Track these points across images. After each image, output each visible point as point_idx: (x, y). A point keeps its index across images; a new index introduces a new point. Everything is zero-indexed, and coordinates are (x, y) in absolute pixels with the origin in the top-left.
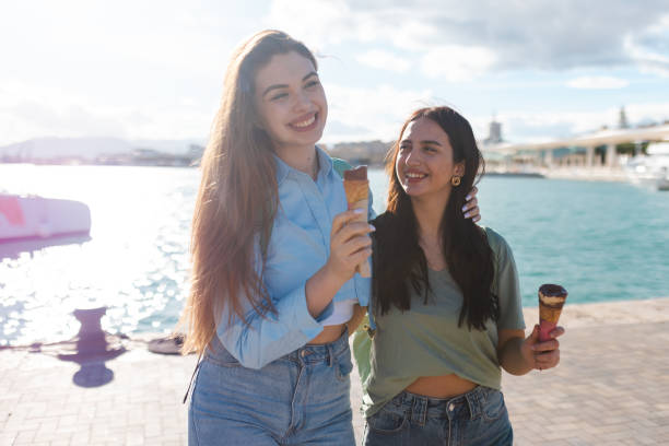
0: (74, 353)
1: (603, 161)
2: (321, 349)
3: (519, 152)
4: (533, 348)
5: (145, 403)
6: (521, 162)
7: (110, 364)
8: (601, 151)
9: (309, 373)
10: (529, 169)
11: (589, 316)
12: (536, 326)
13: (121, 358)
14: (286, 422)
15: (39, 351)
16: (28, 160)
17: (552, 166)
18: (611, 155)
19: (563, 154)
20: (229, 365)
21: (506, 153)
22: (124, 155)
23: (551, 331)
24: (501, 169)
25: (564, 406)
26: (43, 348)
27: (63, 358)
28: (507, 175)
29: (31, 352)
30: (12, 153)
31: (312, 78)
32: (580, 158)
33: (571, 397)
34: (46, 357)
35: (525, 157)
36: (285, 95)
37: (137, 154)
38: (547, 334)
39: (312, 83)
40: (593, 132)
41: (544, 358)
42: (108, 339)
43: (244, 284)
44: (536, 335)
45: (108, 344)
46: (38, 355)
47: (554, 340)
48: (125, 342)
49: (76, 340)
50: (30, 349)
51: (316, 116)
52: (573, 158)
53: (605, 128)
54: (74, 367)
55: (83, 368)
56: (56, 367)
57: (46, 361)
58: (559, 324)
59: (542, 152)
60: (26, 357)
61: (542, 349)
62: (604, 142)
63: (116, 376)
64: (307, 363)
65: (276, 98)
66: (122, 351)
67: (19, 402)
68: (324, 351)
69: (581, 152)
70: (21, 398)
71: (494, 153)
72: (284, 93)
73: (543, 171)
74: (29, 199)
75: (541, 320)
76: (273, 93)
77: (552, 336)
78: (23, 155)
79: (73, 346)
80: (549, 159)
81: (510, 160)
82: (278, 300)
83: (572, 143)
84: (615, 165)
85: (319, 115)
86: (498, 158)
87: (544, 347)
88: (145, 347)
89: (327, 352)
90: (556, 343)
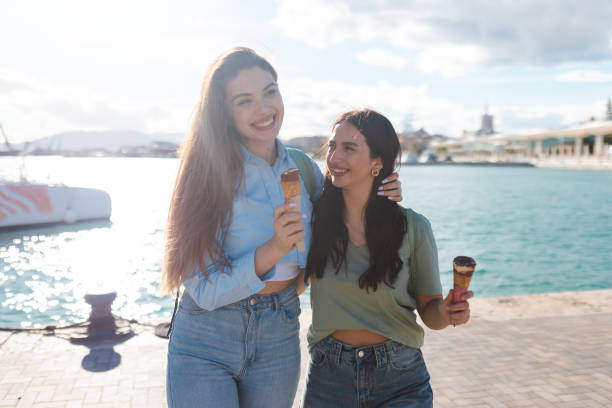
0: (85, 336)
1: (591, 151)
2: (267, 298)
3: (510, 142)
4: (448, 308)
5: (149, 388)
6: (512, 152)
7: (118, 349)
8: (589, 142)
9: (258, 318)
10: (520, 159)
11: (585, 304)
12: (451, 290)
13: (128, 343)
14: (241, 357)
15: (53, 334)
16: (58, 153)
17: (541, 155)
18: (598, 145)
19: (552, 144)
20: (196, 313)
21: (497, 144)
22: (143, 147)
23: (462, 295)
24: (493, 159)
25: (565, 398)
26: (56, 331)
27: (74, 341)
28: (498, 165)
29: (45, 335)
30: (44, 146)
31: (272, 88)
32: (569, 148)
33: (572, 389)
34: (60, 340)
35: (516, 147)
36: (248, 101)
37: (156, 146)
38: (459, 296)
39: (272, 91)
40: (582, 123)
41: (456, 316)
42: (118, 323)
43: (209, 250)
44: (450, 298)
45: (118, 328)
46: (52, 338)
47: (465, 302)
48: (133, 326)
49: (88, 323)
50: (45, 332)
51: (274, 117)
52: (562, 148)
53: (593, 119)
54: (84, 351)
55: (91, 352)
56: (68, 350)
57: (59, 345)
58: (470, 289)
59: (532, 142)
60: (40, 340)
61: (455, 309)
62: (592, 133)
63: (124, 360)
64: (255, 309)
65: (242, 103)
66: (131, 335)
67: (29, 386)
68: (270, 299)
69: (570, 142)
70: (30, 382)
71: (485, 144)
72: (248, 100)
73: (533, 161)
74: (55, 187)
75: (455, 285)
76: (239, 99)
77: (463, 298)
78: (54, 148)
79: (84, 330)
80: (538, 149)
81: (502, 150)
82: (233, 259)
83: (560, 134)
84: (601, 155)
85: (276, 117)
86: (489, 148)
87: (457, 308)
88: (153, 331)
89: (273, 300)
90: (467, 305)
